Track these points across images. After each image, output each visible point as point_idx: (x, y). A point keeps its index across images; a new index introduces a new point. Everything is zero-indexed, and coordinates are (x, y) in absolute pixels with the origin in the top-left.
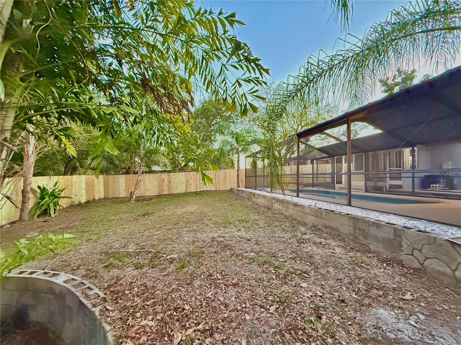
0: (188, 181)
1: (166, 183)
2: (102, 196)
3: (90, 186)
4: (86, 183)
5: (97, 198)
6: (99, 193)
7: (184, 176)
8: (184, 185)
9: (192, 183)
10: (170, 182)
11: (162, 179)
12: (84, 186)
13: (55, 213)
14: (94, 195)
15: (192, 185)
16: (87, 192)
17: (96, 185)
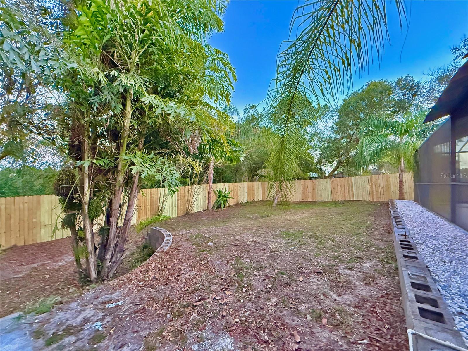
0: (333, 188)
1: (310, 189)
2: (261, 199)
3: (251, 191)
4: (248, 188)
5: (256, 200)
6: (259, 196)
7: (329, 182)
8: (330, 192)
9: (339, 191)
10: (314, 189)
11: (306, 186)
12: (246, 190)
13: (224, 207)
14: (254, 198)
15: (339, 193)
16: (249, 194)
17: (255, 190)
